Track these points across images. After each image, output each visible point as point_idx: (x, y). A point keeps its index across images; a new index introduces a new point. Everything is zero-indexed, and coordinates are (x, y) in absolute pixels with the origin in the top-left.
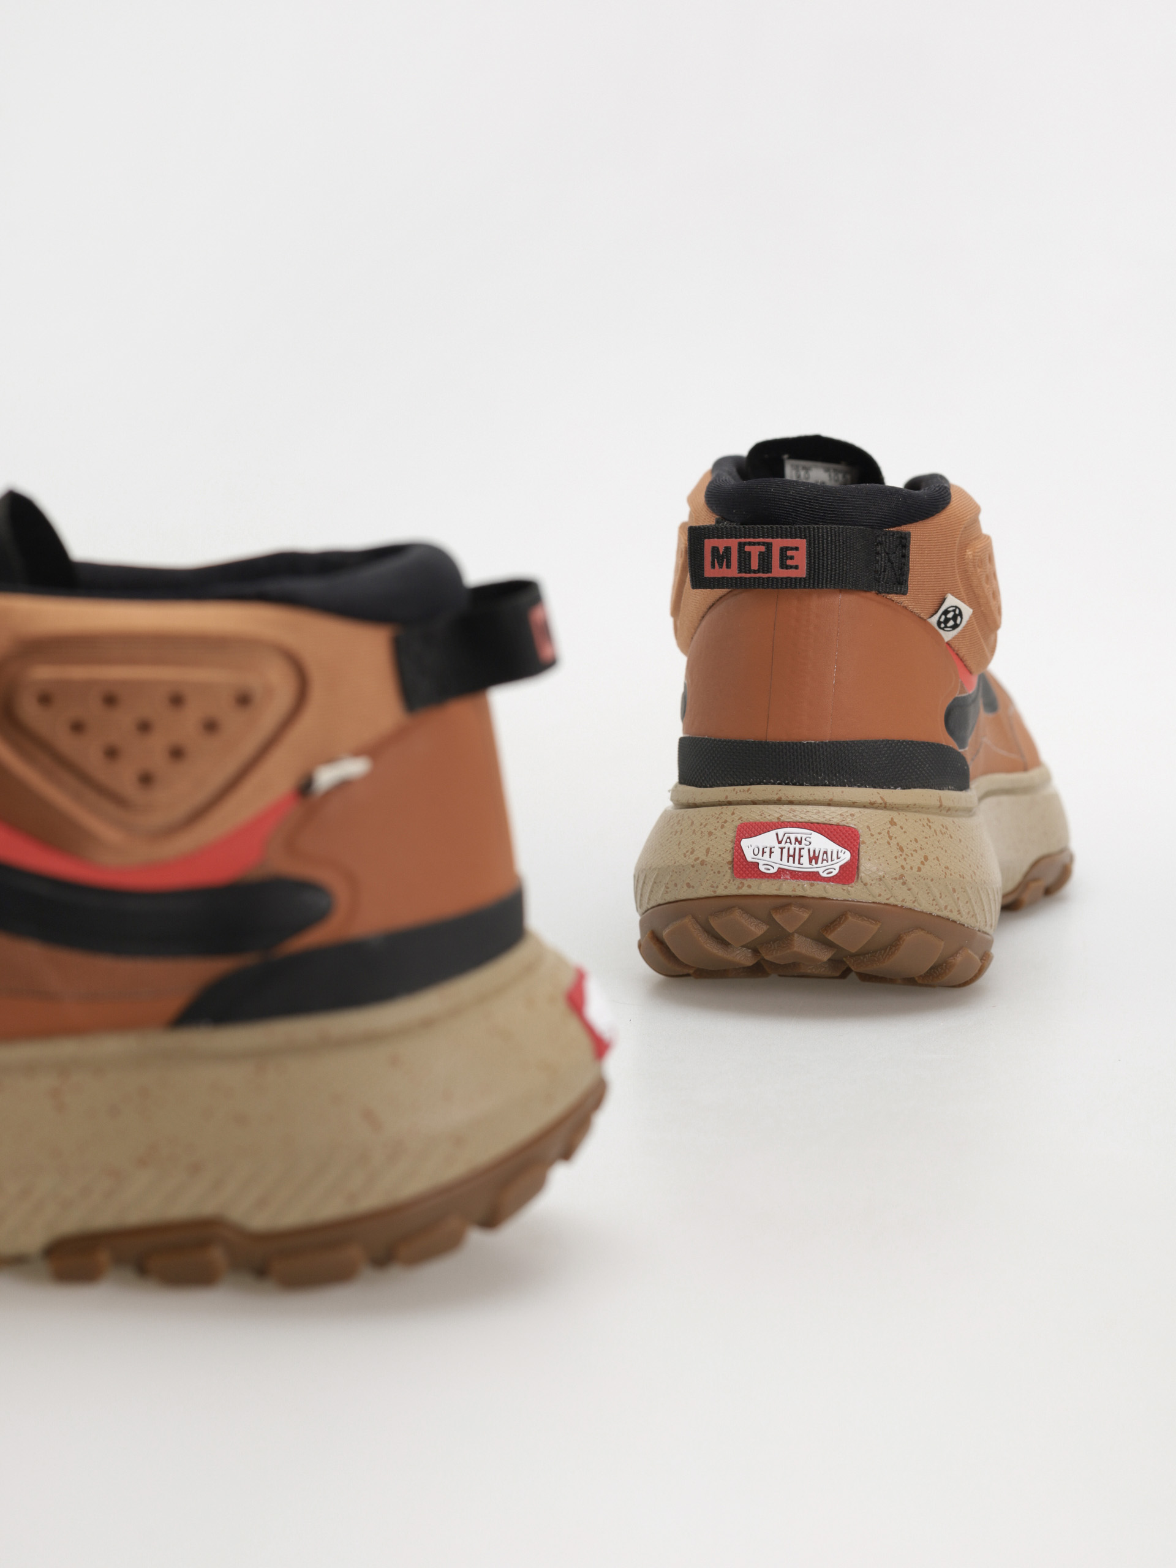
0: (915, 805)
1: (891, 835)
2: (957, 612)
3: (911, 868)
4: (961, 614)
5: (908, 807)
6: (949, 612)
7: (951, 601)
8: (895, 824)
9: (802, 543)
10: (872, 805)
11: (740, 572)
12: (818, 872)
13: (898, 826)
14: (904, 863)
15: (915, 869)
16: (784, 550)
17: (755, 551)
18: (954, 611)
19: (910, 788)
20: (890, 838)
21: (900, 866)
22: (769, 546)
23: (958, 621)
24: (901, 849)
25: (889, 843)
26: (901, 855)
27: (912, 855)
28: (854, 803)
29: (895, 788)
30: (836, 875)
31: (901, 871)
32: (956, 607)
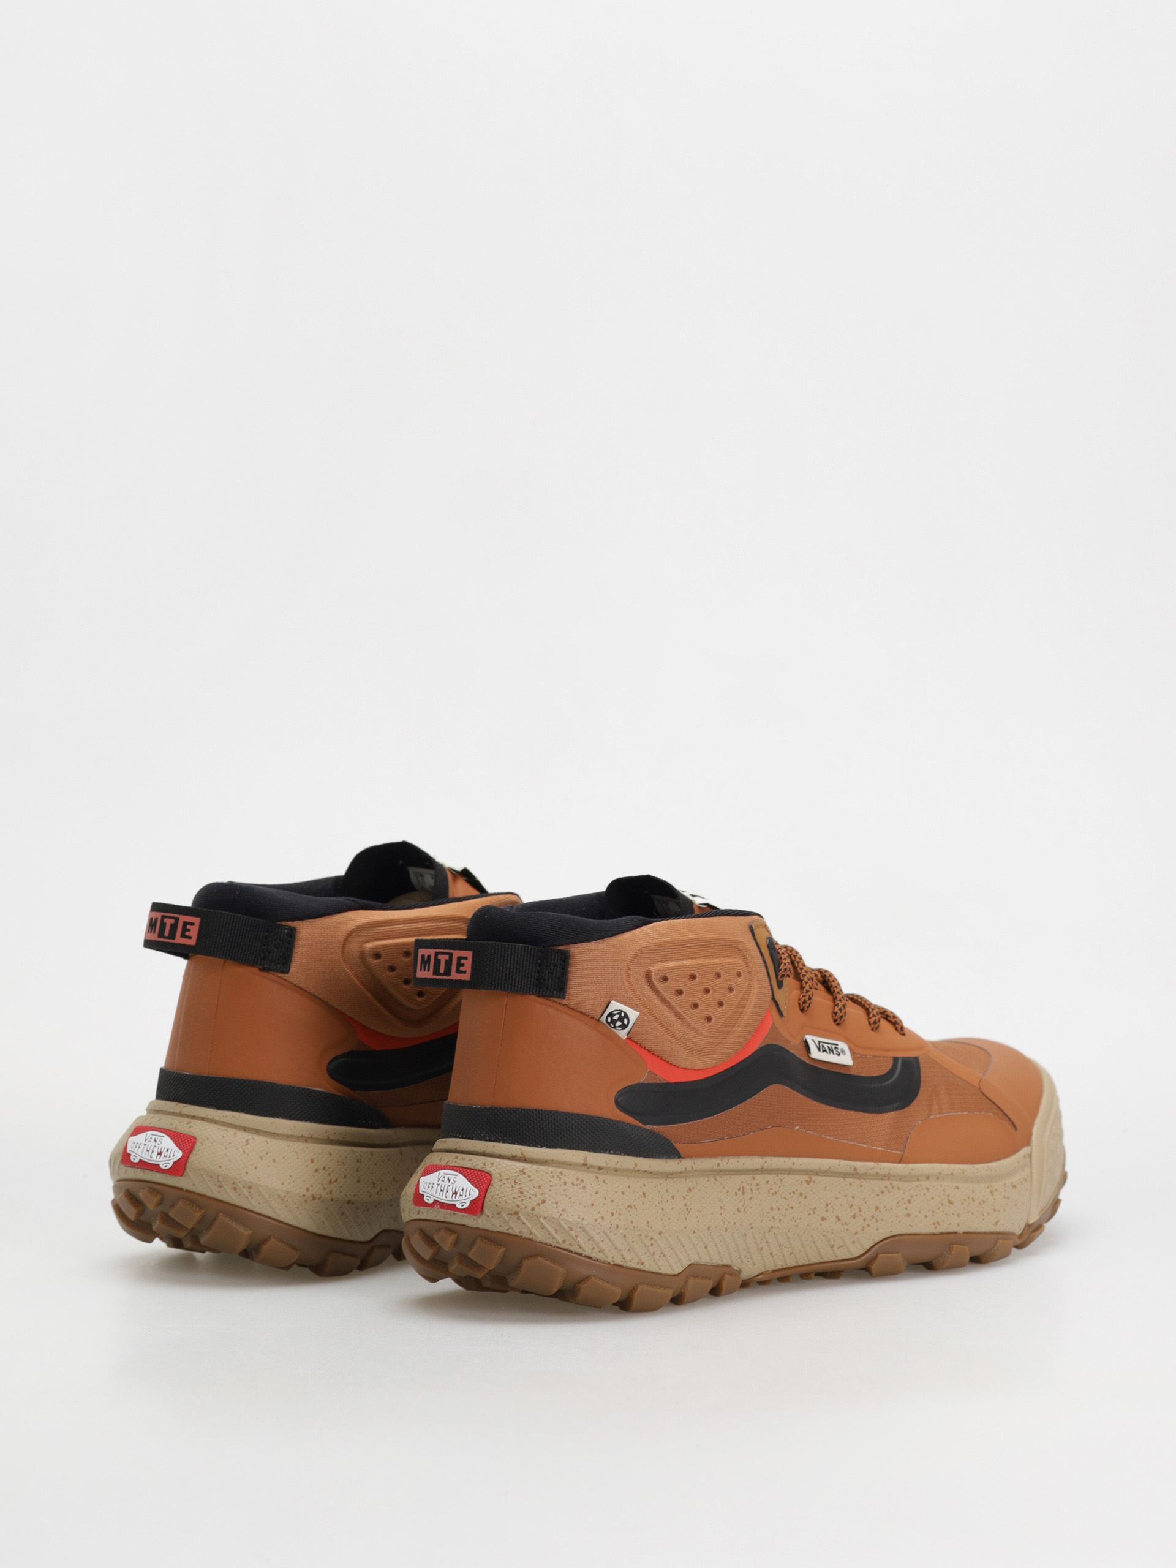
0: (553, 1161)
1: (517, 1181)
2: (623, 1015)
3: (526, 1207)
4: (626, 1016)
5: (546, 1161)
6: (615, 1015)
7: (615, 1006)
8: (524, 1173)
9: (469, 954)
10: (513, 1158)
11: (434, 974)
12: (455, 1205)
13: (526, 1175)
14: (520, 1204)
15: (528, 1209)
16: (460, 959)
17: (443, 958)
18: (620, 1014)
19: (556, 1148)
20: (515, 1182)
21: (515, 1205)
22: (451, 955)
23: (626, 1021)
24: (522, 1193)
25: (513, 1187)
26: (520, 1197)
27: (530, 1198)
28: (500, 1155)
29: (542, 1147)
30: (466, 1208)
31: (516, 1209)
32: (621, 1011)
